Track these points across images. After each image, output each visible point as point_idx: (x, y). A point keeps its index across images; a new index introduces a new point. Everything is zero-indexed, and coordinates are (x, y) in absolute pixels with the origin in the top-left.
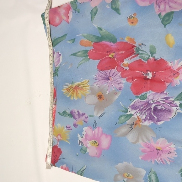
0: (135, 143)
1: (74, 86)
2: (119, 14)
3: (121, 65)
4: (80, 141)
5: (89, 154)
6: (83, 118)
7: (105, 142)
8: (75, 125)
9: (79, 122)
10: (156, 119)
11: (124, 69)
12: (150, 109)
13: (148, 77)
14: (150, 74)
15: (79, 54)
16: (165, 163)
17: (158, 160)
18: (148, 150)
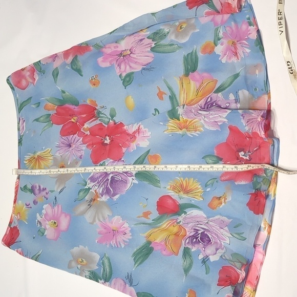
0: (92, 223)
1: (36, 157)
2: (82, 76)
3: (82, 130)
4: (38, 221)
5: (47, 237)
6: (44, 193)
7: (64, 223)
8: (35, 202)
9: (40, 198)
10: (112, 192)
11: (84, 134)
12: (108, 180)
13: (106, 142)
14: (108, 138)
15: (42, 119)
16: (119, 246)
17: (113, 243)
18: (104, 231)
